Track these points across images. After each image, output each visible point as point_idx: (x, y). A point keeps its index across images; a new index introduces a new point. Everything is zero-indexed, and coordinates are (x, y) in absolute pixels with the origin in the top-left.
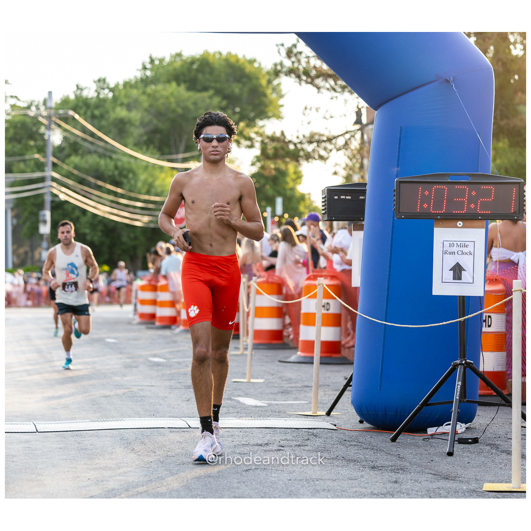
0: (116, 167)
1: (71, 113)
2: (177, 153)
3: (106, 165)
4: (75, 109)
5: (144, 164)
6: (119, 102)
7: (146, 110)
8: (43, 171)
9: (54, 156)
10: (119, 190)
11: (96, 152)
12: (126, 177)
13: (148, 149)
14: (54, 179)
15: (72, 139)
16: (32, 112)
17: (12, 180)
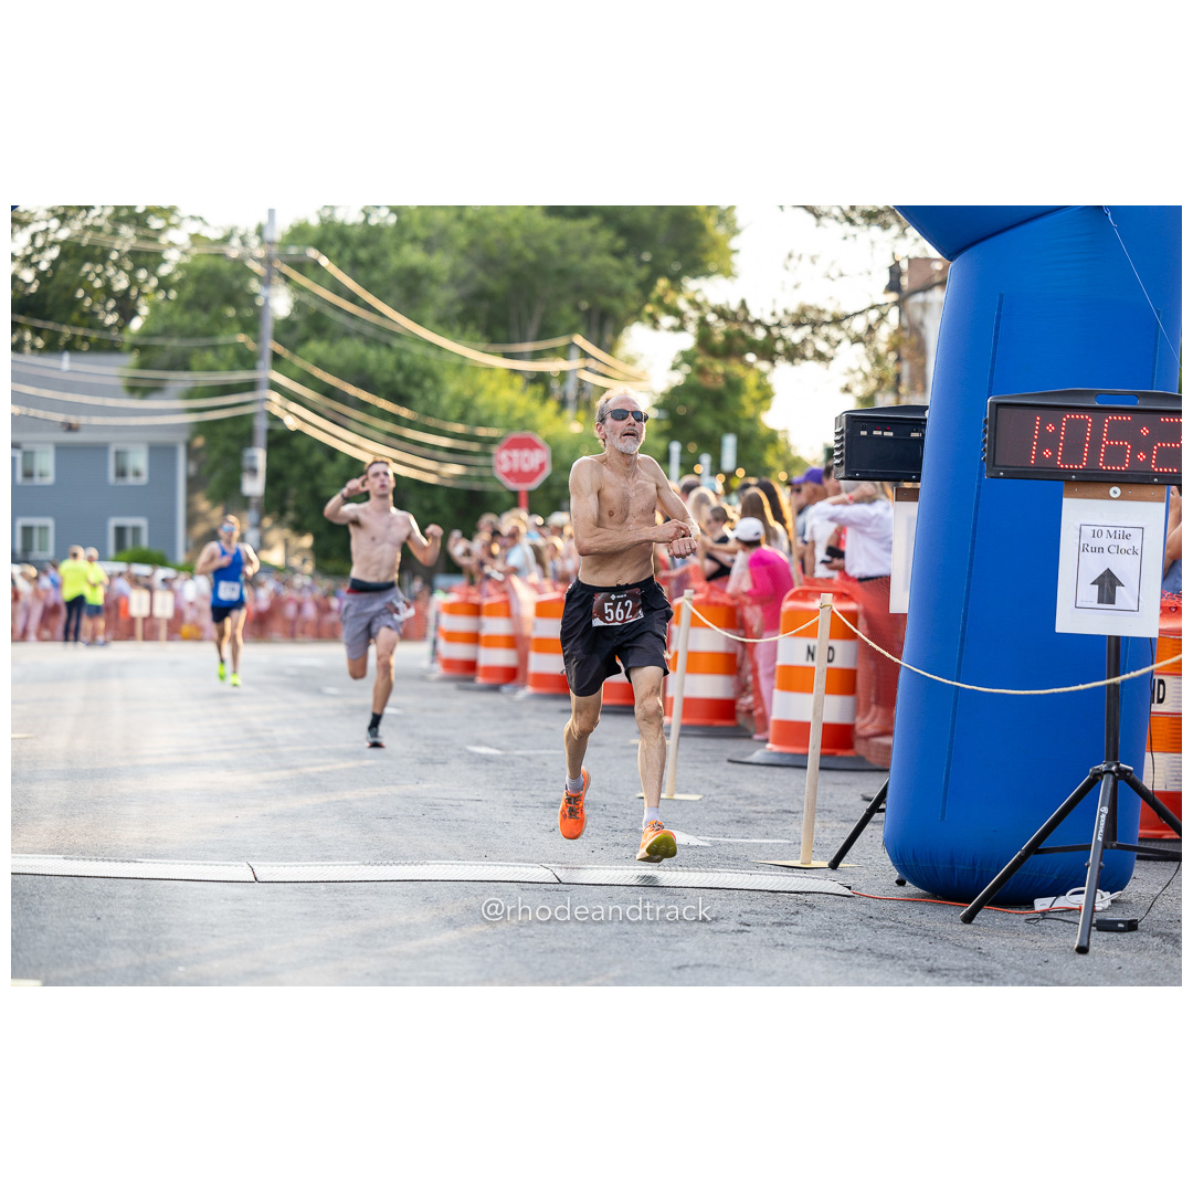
0: (400, 366)
1: (313, 253)
2: (523, 340)
3: (380, 362)
4: (320, 245)
5: (456, 360)
6: (408, 236)
7: (463, 252)
8: (253, 368)
9: (277, 339)
10: (405, 413)
11: (359, 334)
12: (419, 385)
13: (464, 330)
14: (275, 387)
15: (314, 305)
16: (234, 251)
17: (190, 385)
